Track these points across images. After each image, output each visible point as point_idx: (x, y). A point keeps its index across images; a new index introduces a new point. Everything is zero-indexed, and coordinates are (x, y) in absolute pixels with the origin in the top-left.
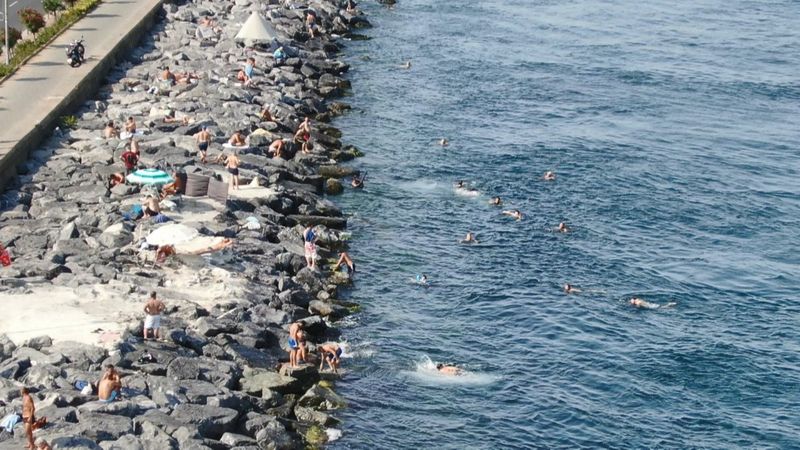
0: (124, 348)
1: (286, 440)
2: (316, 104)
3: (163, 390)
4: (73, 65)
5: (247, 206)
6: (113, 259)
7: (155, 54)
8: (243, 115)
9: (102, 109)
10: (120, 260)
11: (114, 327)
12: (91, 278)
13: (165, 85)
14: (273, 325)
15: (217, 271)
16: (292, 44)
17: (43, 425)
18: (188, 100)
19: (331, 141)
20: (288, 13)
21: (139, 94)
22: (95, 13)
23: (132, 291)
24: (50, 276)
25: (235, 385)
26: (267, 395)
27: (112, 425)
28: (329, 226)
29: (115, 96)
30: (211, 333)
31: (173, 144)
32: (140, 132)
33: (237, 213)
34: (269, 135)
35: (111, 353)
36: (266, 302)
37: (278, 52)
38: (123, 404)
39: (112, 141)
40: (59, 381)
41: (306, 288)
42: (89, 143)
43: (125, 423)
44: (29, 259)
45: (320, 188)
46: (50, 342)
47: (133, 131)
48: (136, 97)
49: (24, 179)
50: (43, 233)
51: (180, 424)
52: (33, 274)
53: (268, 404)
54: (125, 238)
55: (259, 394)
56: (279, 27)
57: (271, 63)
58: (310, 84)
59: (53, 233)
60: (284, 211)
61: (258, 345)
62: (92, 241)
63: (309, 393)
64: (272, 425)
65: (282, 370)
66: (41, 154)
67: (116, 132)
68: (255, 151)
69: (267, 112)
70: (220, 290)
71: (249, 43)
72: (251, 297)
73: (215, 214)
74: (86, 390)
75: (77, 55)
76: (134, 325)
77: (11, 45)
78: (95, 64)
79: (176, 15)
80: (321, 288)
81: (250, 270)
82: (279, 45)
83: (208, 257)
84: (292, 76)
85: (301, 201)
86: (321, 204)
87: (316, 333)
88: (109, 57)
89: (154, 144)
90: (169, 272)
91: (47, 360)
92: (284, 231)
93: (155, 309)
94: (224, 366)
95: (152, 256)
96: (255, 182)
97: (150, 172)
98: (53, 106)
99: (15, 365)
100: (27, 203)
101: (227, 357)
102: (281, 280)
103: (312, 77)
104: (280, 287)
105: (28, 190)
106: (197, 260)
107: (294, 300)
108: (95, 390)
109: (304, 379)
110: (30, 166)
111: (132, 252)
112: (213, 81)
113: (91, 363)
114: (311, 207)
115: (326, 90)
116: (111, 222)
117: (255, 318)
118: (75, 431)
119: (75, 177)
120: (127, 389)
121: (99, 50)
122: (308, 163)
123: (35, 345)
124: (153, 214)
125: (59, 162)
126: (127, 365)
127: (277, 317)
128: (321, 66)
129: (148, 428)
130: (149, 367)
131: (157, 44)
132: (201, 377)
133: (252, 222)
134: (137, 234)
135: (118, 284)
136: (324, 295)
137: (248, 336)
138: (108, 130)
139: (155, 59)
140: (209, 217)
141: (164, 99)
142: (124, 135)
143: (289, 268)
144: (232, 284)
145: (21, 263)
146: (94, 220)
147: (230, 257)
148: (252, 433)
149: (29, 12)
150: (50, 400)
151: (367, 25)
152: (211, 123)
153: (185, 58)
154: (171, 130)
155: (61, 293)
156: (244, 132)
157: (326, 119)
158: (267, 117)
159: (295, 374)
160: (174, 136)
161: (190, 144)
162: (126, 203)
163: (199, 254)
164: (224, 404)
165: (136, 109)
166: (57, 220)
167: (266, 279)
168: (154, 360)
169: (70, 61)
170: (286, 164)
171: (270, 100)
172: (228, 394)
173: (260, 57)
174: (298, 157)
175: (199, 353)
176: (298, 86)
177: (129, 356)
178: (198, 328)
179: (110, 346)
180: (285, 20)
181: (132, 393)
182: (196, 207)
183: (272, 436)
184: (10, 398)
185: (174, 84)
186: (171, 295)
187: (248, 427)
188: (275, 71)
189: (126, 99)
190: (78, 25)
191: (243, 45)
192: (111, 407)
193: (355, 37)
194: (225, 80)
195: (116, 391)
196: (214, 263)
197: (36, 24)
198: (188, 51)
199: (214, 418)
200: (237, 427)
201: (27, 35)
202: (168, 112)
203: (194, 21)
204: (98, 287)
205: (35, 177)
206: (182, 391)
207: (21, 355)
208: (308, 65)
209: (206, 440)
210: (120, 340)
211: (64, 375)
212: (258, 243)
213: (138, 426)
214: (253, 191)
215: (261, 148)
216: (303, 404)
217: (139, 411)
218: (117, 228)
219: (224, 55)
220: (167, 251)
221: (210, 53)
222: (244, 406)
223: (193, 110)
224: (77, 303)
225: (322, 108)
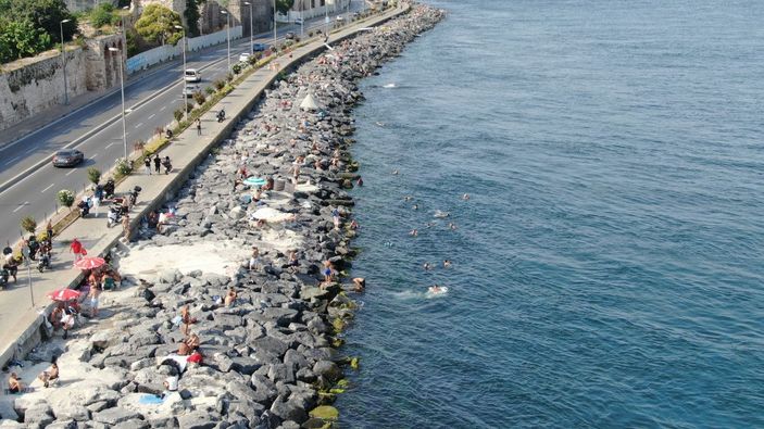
0: (239, 277)
1: (323, 325)
2: (339, 140)
3: (259, 300)
4: (219, 121)
5: (304, 196)
6: (235, 225)
7: (260, 115)
8: (303, 147)
9: (233, 144)
10: (239, 226)
11: (235, 264)
12: (224, 236)
13: (265, 131)
14: (317, 261)
15: (288, 232)
16: (327, 110)
17: (195, 322)
18: (275, 139)
19: (346, 160)
20: (325, 94)
21: (251, 136)
22: (231, 94)
23: (245, 243)
24: (204, 235)
25: (297, 296)
26: (313, 301)
27: (231, 321)
28: (346, 205)
29: (240, 137)
30: (285, 266)
31: (268, 163)
32: (251, 156)
33: (299, 199)
34: (316, 157)
35: (233, 279)
36: (313, 248)
37: (320, 114)
38: (237, 309)
39: (237, 161)
40: (205, 296)
41: (334, 239)
42: (226, 162)
43: (238, 320)
44: (193, 226)
45: (341, 185)
46: (201, 273)
47: (248, 156)
48: (250, 137)
49: (192, 181)
50: (200, 211)
51: (267, 320)
52: (194, 234)
53: (314, 306)
54: (242, 214)
55: (309, 300)
56: (321, 101)
57: (317, 119)
58: (336, 130)
59: (205, 211)
60: (323, 198)
61: (309, 273)
62: (224, 215)
63: (335, 299)
64: (315, 319)
65: (321, 286)
66: (201, 168)
68: (309, 166)
69: (315, 145)
70: (290, 242)
71: (306, 110)
72: (305, 246)
73: (287, 200)
74: (219, 301)
75: (221, 117)
76: (245, 263)
77: (188, 112)
78: (230, 121)
79: (271, 95)
80: (341, 240)
81: (305, 230)
82: (321, 110)
83: (284, 224)
84: (327, 126)
85: (331, 192)
86: (342, 193)
87: (339, 265)
88: (237, 118)
89: (258, 163)
90: (264, 232)
91: (198, 284)
92: (323, 209)
93: (256, 255)
94: (291, 285)
95: (255, 224)
96: (308, 183)
97: (255, 179)
98: (208, 143)
99: (182, 287)
100: (193, 194)
101: (293, 280)
102: (321, 235)
103: (337, 127)
104: (321, 240)
105: (194, 188)
106: (278, 226)
107: (328, 246)
108: (223, 301)
109: (333, 291)
110: (196, 174)
111: (245, 222)
112: (288, 129)
113: (221, 285)
114: (336, 195)
115: (344, 133)
116: (235, 205)
117: (307, 257)
118: (211, 325)
119: (218, 181)
120: (240, 300)
121: (232, 113)
122: (335, 172)
123: (193, 275)
124: (256, 200)
125: (210, 172)
126: (241, 285)
127: (319, 256)
128: (342, 121)
129: (251, 323)
130: (253, 287)
131: (261, 110)
132: (279, 292)
133: (307, 204)
134: (248, 212)
135: (237, 239)
136: (343, 244)
137: (304, 268)
139: (260, 117)
140: (285, 202)
141: (264, 138)
142: (243, 158)
143: (325, 229)
144: (296, 238)
145: (188, 228)
146: (226, 204)
147: (295, 224)
148: (305, 323)
149: (198, 95)
150: (199, 308)
151: (364, 99)
152: (287, 151)
153: (275, 117)
154: (267, 155)
155: (208, 244)
156: (303, 156)
157: (344, 148)
158: (315, 148)
159: (327, 289)
160: (268, 158)
161: (275, 162)
162: (243, 195)
163: (279, 223)
164: (291, 307)
165: (250, 144)
166: (208, 204)
167: (313, 235)
168: (255, 283)
169: (218, 119)
170: (324, 172)
171: (317, 137)
172: (293, 301)
173: (312, 117)
175: (279, 278)
176: (330, 131)
177: (241, 281)
178: (278, 264)
179: (232, 276)
180: (324, 97)
181: (242, 302)
182: (279, 197)
183: (316, 325)
184: (179, 306)
185: (269, 131)
186: (265, 245)
187: (303, 319)
188: (319, 123)
189: (245, 138)
190: (223, 101)
191: (303, 110)
192: (231, 311)
193: (358, 106)
194: (294, 129)
195: (234, 301)
196: (287, 228)
197: (201, 101)
198: (276, 114)
199: (285, 315)
200: (297, 319)
201: (197, 106)
202: (265, 146)
203: (279, 98)
204: (227, 241)
205: (198, 181)
206: (269, 300)
207: (185, 281)
208: (335, 120)
209: (281, 328)
210: (237, 272)
211: (207, 292)
212: (310, 215)
213: (245, 321)
214: (307, 188)
215: (311, 164)
216: (332, 305)
217: (246, 312)
218: (238, 209)
219: (294, 115)
220: (263, 221)
221: (287, 114)
222: (301, 308)
223: (278, 144)
224: (216, 251)
225: (342, 142)
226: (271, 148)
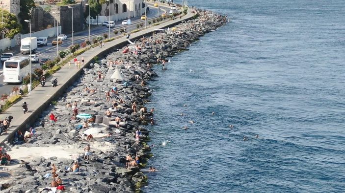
0: (79, 160)
1: (129, 183)
2: (138, 100)
3: (92, 170)
4: (53, 86)
6: (73, 139)
7: (81, 84)
9: (65, 100)
10: (76, 139)
11: (76, 155)
12: (67, 143)
13: (86, 93)
15: (106, 143)
16: (130, 81)
18: (94, 97)
20: (128, 72)
21: (77, 95)
22: (59, 71)
23: (80, 147)
24: (54, 143)
25: (113, 170)
26: (123, 174)
27: (77, 177)
28: (144, 134)
29: (68, 96)
30: (106, 158)
31: (90, 109)
32: (79, 106)
33: (112, 128)
34: (122, 107)
36: (123, 151)
37: (125, 83)
38: (80, 173)
39: (69, 108)
41: (135, 148)
42: (61, 109)
43: (81, 177)
44: (46, 139)
45: (140, 123)
46: (56, 158)
47: (76, 106)
48: (76, 96)
49: (41, 119)
50: (50, 133)
51: (97, 179)
52: (48, 143)
53: (124, 176)
54: (77, 134)
55: (121, 174)
56: (125, 76)
57: (122, 87)
58: (136, 94)
59: (53, 132)
60: (127, 129)
61: (120, 162)
62: (66, 135)
63: (136, 174)
64: (125, 180)
65: (128, 168)
66: (46, 112)
67: (71, 106)
68: (118, 112)
69: (121, 100)
70: (109, 147)
71: (114, 81)
72: (118, 150)
73: (106, 128)
74: (69, 169)
75: (55, 83)
76: (81, 155)
78: (62, 86)
79: (88, 72)
80: (140, 149)
81: (117, 143)
82: (125, 81)
83: (104, 139)
85: (133, 126)
86: (140, 127)
89: (84, 109)
90: (91, 143)
91: (56, 162)
92: (128, 134)
94: (110, 166)
97: (84, 114)
98: (49, 98)
99: (46, 163)
100: (43, 125)
101: (110, 164)
102: (127, 146)
103: (137, 92)
104: (127, 148)
105: (43, 122)
106: (100, 140)
107: (131, 151)
108: (72, 169)
109: (134, 171)
110: (43, 115)
111: (79, 137)
112: (103, 92)
113: (69, 163)
115: (142, 96)
116: (72, 129)
117: (119, 155)
118: (67, 178)
119: (58, 118)
121: (62, 82)
122: (136, 116)
123: (51, 159)
124: (85, 128)
128: (140, 89)
129: (88, 179)
130: (87, 165)
131: (82, 81)
132: (103, 168)
133: (118, 131)
134: (80, 133)
135: (75, 145)
136: (141, 151)
137: (117, 159)
138: (68, 105)
139: (82, 85)
140: (103, 129)
141: (86, 97)
143: (130, 143)
144: (112, 146)
145: (44, 140)
146: (66, 129)
147: (111, 139)
149: (38, 69)
151: (157, 76)
152: (102, 103)
153: (92, 85)
154: (89, 105)
155: (57, 147)
157: (142, 104)
158: (122, 102)
159: (132, 169)
160: (90, 107)
161: (96, 109)
162: (76, 124)
163: (100, 138)
164: (110, 174)
166: (54, 129)
167: (122, 145)
169: (53, 85)
170: (128, 116)
171: (123, 97)
172: (111, 172)
173: (119, 86)
174: (132, 114)
175: (102, 163)
176: (132, 94)
177: (80, 162)
178: (102, 157)
179: (75, 159)
180: (127, 74)
181: (82, 170)
182: (99, 126)
183: (125, 183)
184: (47, 170)
185: (89, 92)
188: (124, 89)
189: (73, 97)
190: (54, 75)
191: (112, 81)
192: (77, 173)
193: (152, 80)
196: (105, 140)
197: (40, 73)
198: (93, 83)
199: (107, 178)
202: (88, 100)
203: (95, 74)
204: (69, 146)
205: (45, 118)
206: (98, 171)
207: (49, 161)
208: (135, 88)
209: (106, 182)
210: (78, 158)
211: (61, 166)
212: (119, 136)
213: (85, 178)
215: (120, 111)
216: (135, 176)
217: (85, 175)
218: (74, 131)
219: (106, 84)
220: (91, 136)
221: (101, 84)
223: (96, 100)
224: (63, 149)
225: (141, 101)
226: (91, 101)
